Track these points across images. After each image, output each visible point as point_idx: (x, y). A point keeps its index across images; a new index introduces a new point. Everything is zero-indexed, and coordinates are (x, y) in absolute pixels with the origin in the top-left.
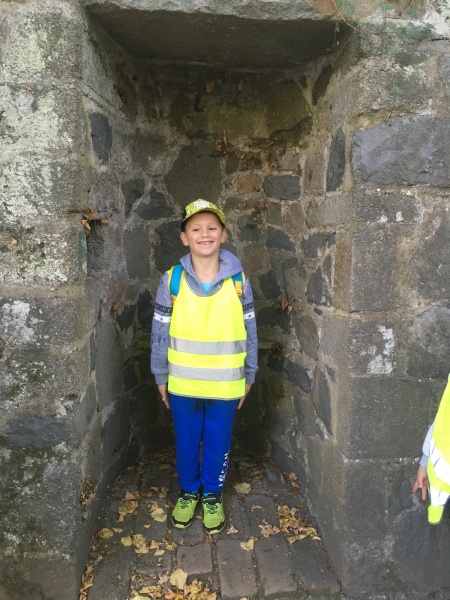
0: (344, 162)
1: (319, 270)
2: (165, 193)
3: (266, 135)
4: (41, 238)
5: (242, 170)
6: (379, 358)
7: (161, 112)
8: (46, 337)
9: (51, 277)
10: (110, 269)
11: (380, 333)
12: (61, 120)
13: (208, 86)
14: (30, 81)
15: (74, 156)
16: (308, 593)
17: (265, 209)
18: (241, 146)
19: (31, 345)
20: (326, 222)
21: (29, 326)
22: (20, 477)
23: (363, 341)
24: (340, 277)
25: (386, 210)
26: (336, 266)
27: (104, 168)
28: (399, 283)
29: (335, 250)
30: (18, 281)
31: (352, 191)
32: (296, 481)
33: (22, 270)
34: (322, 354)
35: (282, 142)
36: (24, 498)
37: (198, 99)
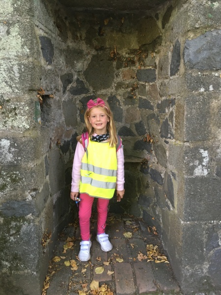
0: (180, 59)
1: (167, 119)
2: (85, 81)
3: (137, 47)
4: (14, 104)
5: (125, 67)
6: (200, 167)
7: (81, 37)
8: (19, 158)
9: (21, 126)
10: (55, 122)
11: (201, 153)
12: (23, 40)
13: (105, 22)
14: (6, 18)
15: (31, 59)
16: (162, 292)
17: (137, 88)
18: (124, 54)
19: (12, 163)
20: (170, 93)
21: (10, 153)
22: (9, 232)
23: (191, 158)
24: (178, 123)
25: (203, 85)
26: (176, 117)
27: (49, 67)
28: (211, 126)
29: (175, 108)
30: (3, 128)
31: (185, 74)
32: (156, 231)
33: (5, 122)
34: (169, 165)
35: (146, 51)
36: (11, 243)
37: (100, 29)
